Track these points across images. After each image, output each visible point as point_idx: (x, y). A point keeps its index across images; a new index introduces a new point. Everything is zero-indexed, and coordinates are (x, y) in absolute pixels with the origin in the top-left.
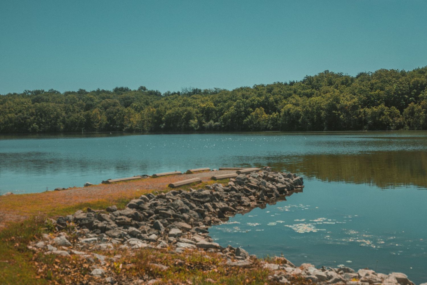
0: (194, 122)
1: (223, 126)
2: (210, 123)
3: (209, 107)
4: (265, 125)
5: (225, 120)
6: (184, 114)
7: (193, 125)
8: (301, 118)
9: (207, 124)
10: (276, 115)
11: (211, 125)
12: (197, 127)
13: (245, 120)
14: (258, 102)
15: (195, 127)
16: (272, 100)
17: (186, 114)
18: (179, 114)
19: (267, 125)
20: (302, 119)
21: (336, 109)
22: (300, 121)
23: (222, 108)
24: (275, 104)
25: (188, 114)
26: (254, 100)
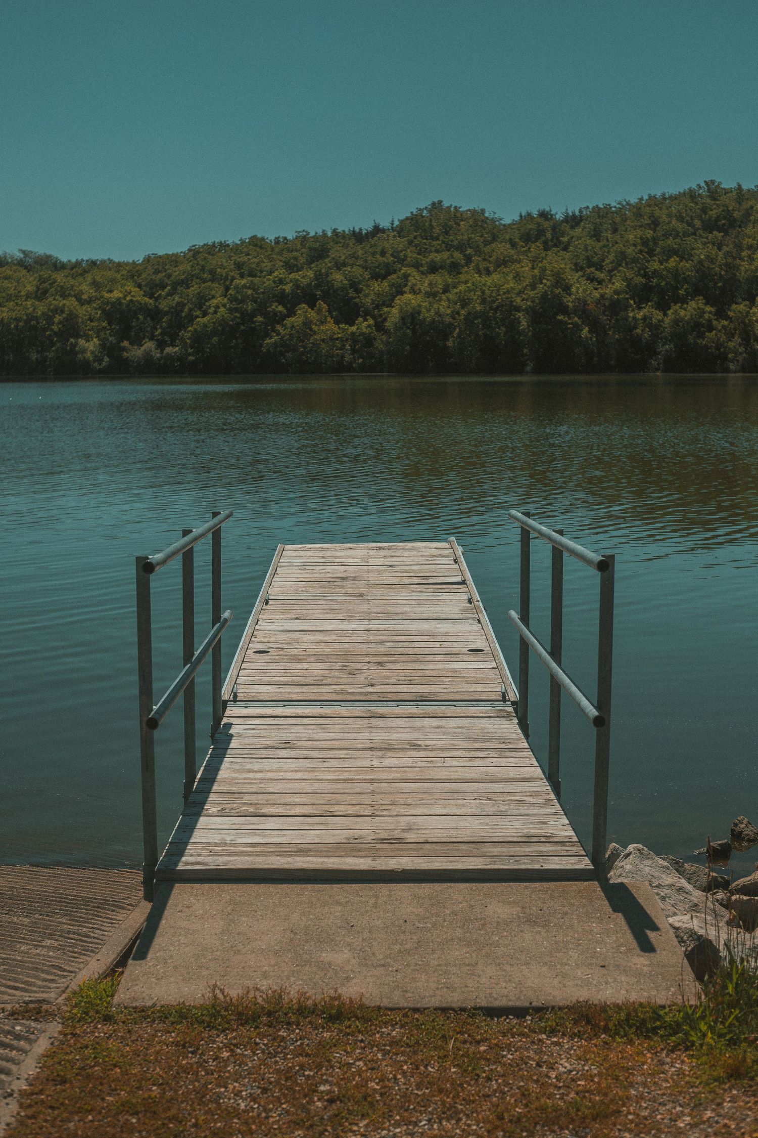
0: (89, 346)
1: (191, 358)
2: (145, 346)
3: (131, 301)
4: (338, 355)
5: (199, 339)
6: (56, 320)
7: (88, 355)
8: (455, 334)
9: (136, 353)
10: (369, 326)
11: (148, 356)
12: (100, 361)
13: (268, 341)
14: (297, 286)
15: (94, 361)
16: (341, 281)
17: (60, 322)
18: (37, 319)
19: (343, 357)
20: (459, 336)
21: (564, 310)
22: (450, 343)
23: (178, 303)
24: (352, 293)
25: (66, 319)
26: (281, 281)
